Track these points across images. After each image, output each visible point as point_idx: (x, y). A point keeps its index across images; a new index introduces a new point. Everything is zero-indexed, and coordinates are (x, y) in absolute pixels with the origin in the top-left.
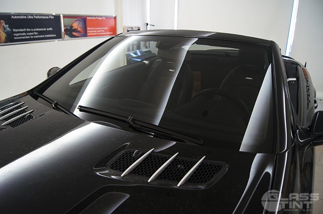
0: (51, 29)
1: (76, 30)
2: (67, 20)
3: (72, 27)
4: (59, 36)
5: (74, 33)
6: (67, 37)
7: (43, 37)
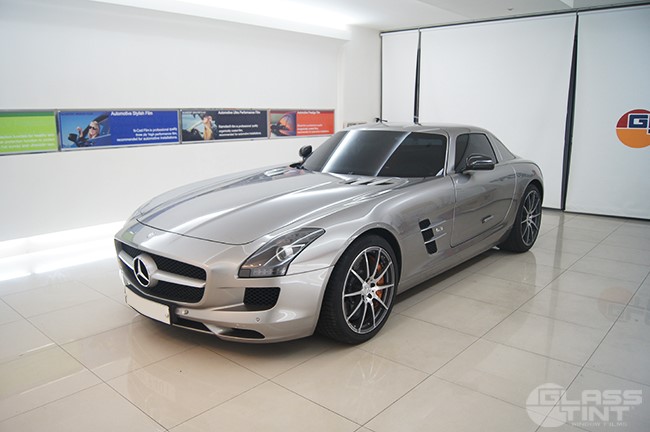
0: (256, 126)
1: (283, 128)
2: (274, 115)
3: (279, 123)
4: (264, 135)
5: (281, 131)
6: (273, 135)
7: (248, 134)
